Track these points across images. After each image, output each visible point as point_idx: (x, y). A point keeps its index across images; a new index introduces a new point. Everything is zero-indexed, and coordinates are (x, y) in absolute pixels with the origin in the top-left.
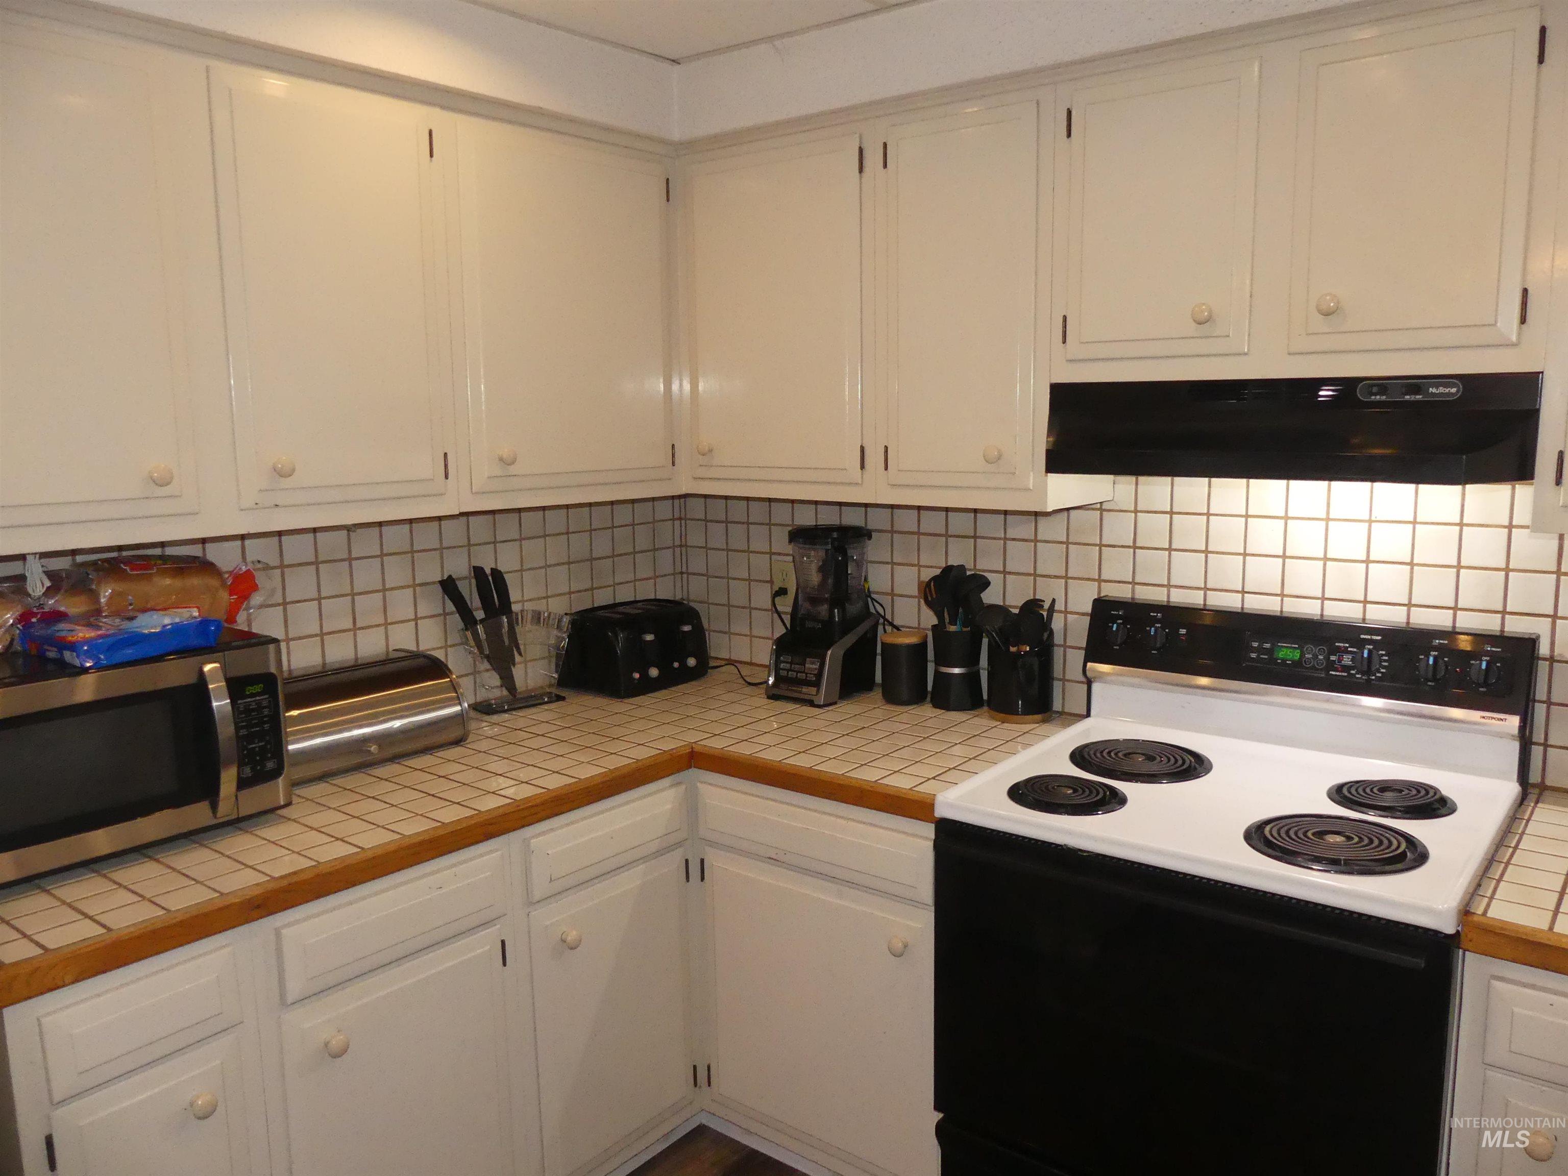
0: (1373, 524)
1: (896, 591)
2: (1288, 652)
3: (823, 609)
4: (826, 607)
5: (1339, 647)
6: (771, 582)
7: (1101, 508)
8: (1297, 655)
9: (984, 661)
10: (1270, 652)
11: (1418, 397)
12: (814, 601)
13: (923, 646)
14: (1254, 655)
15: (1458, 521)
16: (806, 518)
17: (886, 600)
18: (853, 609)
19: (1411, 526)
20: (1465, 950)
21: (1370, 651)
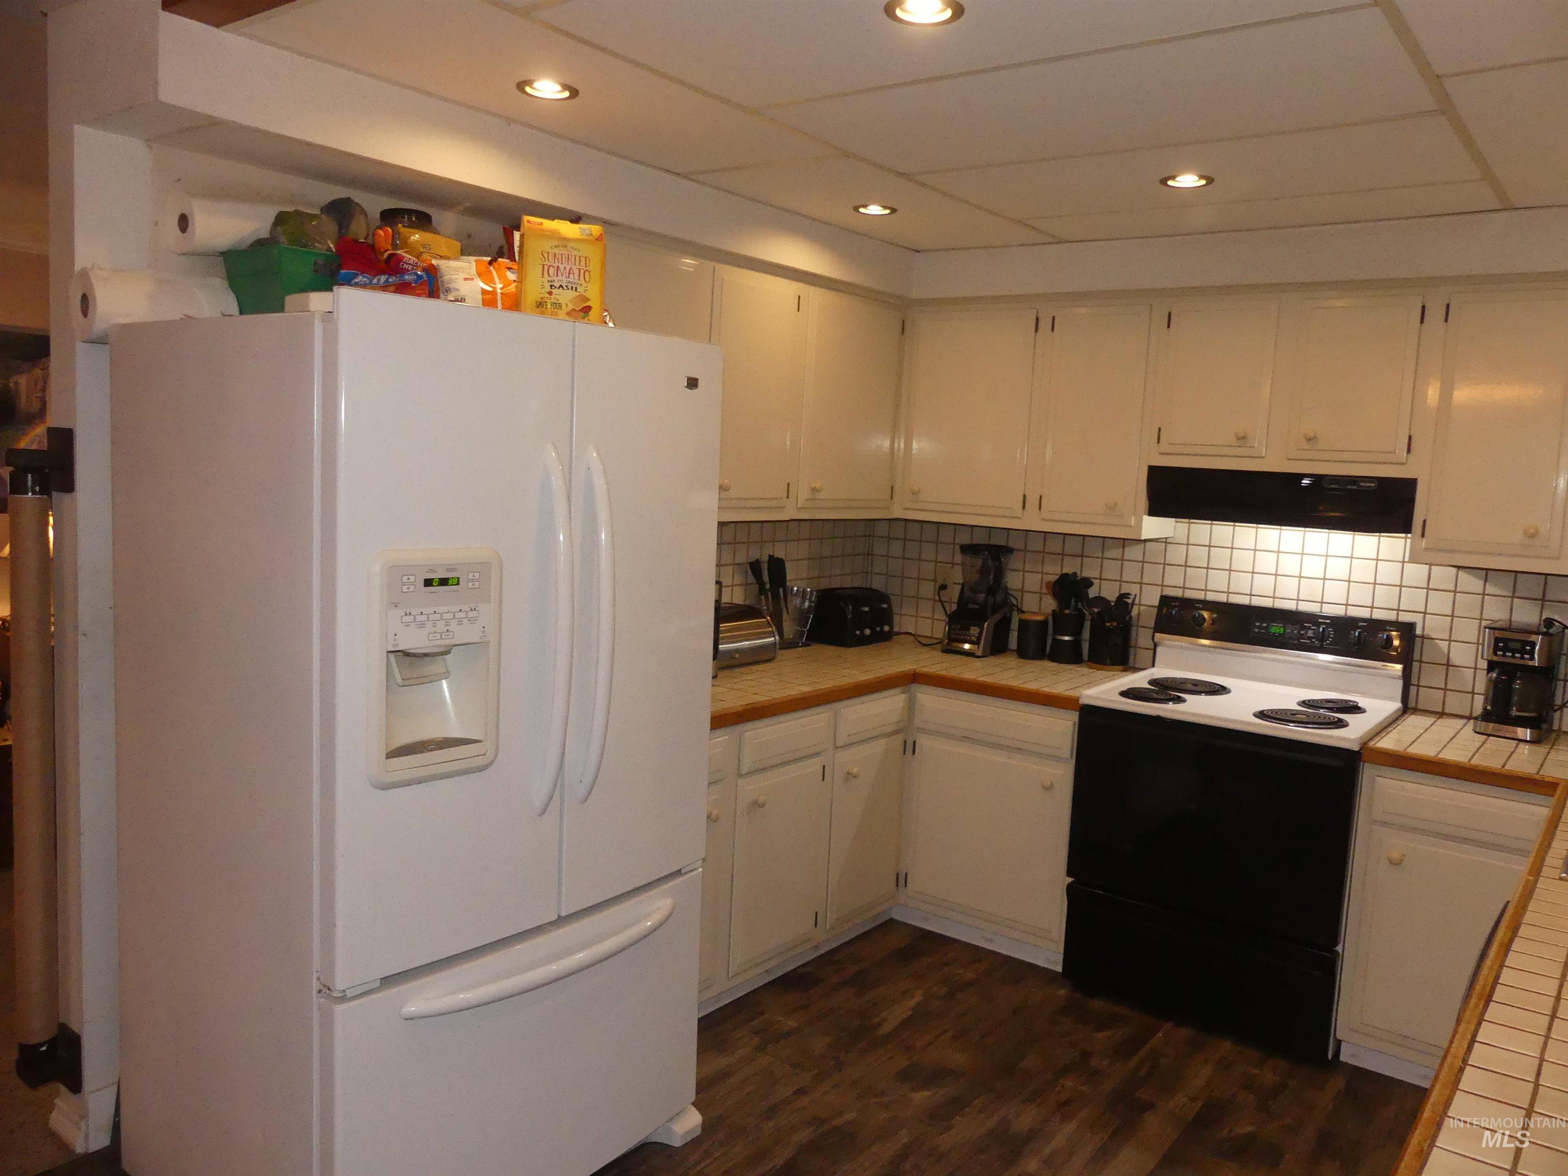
0: (1329, 558)
1: (1026, 589)
2: (1277, 629)
3: (982, 597)
4: (983, 595)
5: (1306, 626)
6: (935, 581)
7: (1166, 541)
8: (1282, 630)
9: (1086, 634)
10: (1266, 628)
11: (1355, 487)
12: (974, 590)
13: (1044, 623)
14: (1257, 630)
15: (1375, 558)
16: (964, 539)
17: (1018, 595)
18: (999, 598)
19: (1350, 559)
20: (1364, 762)
21: (1323, 628)
